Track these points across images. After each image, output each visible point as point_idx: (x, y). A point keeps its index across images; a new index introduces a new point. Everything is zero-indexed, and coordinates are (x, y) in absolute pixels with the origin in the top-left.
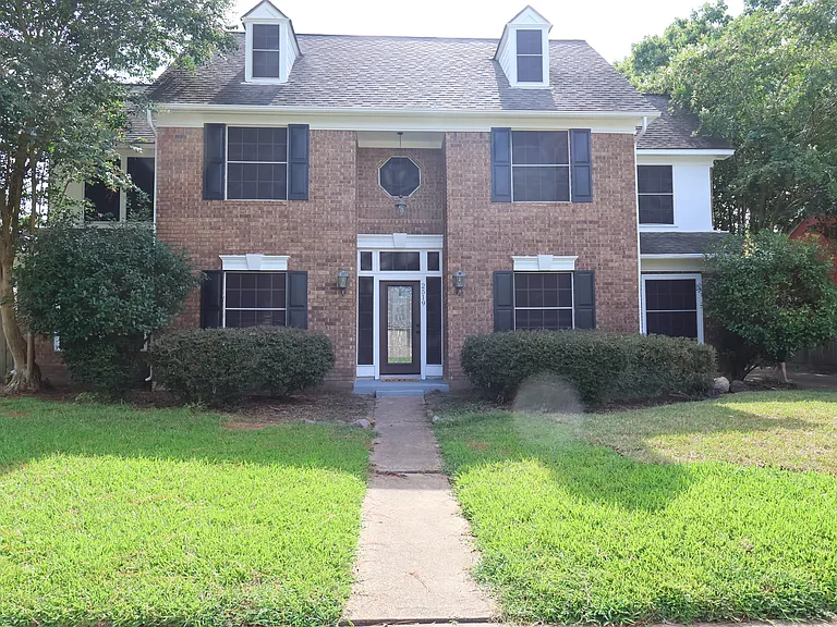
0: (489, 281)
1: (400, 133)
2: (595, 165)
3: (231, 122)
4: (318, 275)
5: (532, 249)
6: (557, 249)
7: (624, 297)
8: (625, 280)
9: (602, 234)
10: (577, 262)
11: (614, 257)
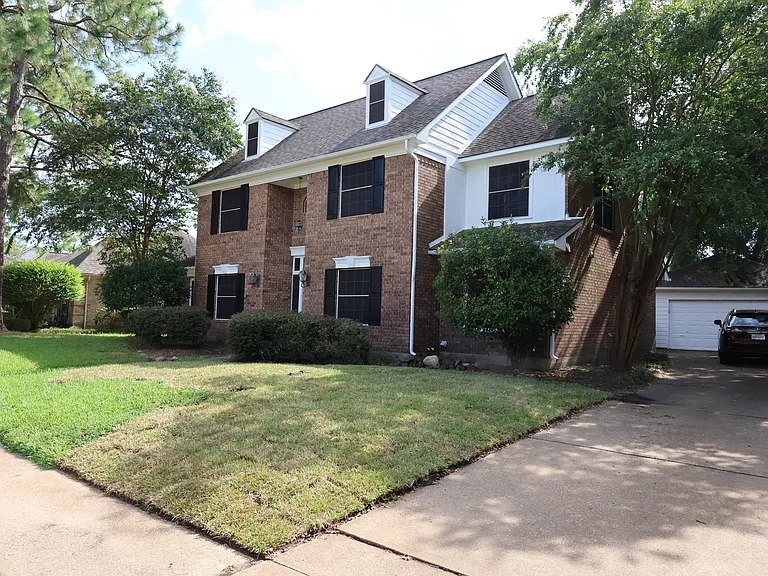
0: (323, 276)
1: (300, 178)
2: (387, 183)
3: (223, 188)
4: (249, 275)
5: (346, 251)
6: (361, 251)
7: (400, 287)
8: (402, 273)
9: (388, 237)
10: (372, 259)
11: (395, 254)
